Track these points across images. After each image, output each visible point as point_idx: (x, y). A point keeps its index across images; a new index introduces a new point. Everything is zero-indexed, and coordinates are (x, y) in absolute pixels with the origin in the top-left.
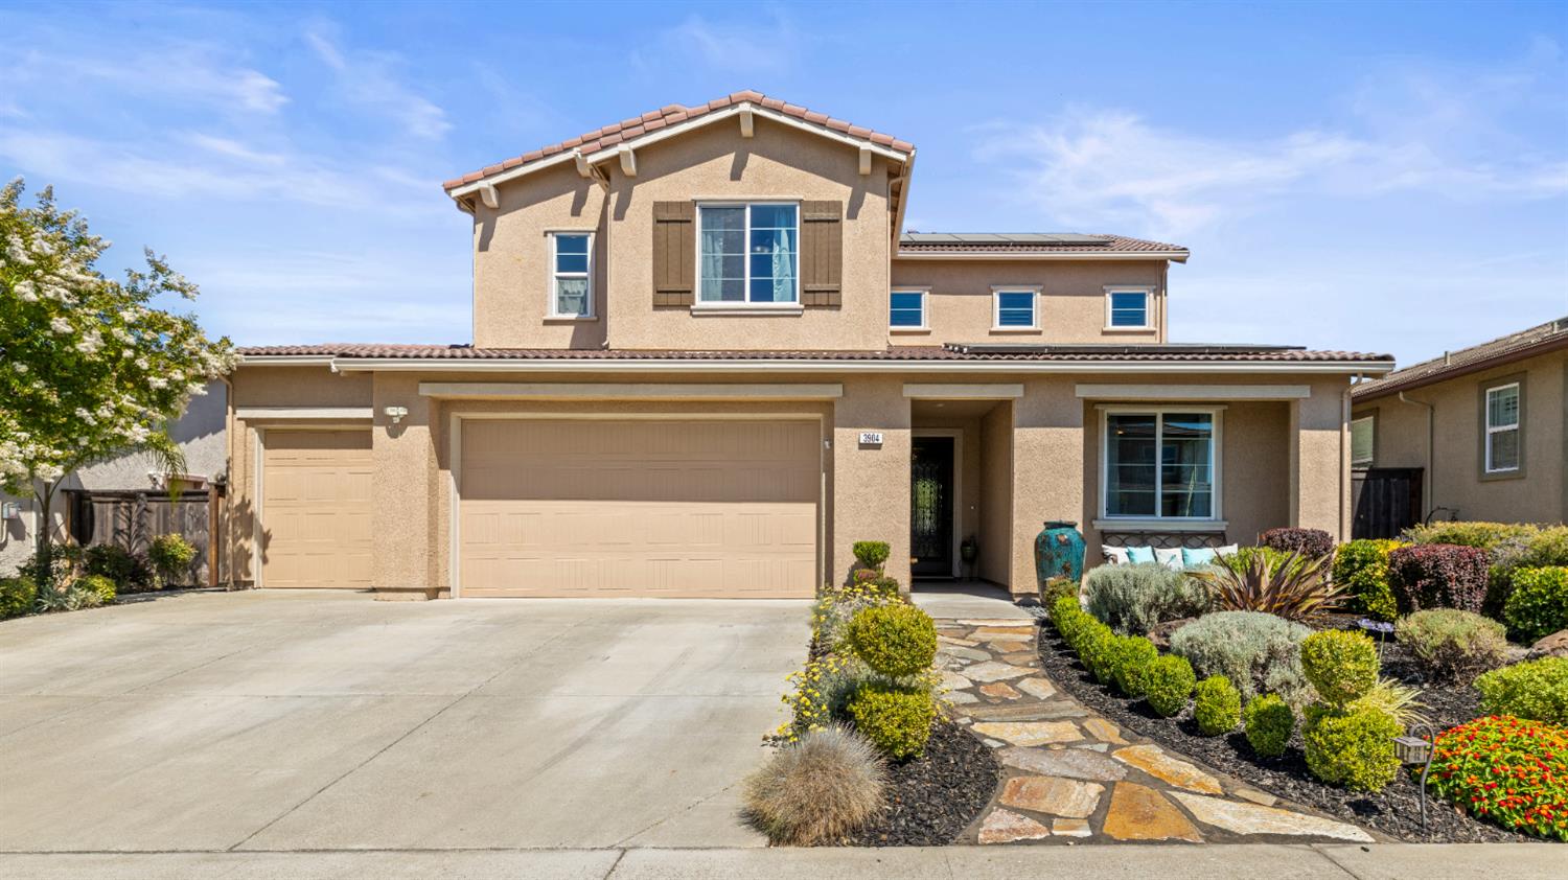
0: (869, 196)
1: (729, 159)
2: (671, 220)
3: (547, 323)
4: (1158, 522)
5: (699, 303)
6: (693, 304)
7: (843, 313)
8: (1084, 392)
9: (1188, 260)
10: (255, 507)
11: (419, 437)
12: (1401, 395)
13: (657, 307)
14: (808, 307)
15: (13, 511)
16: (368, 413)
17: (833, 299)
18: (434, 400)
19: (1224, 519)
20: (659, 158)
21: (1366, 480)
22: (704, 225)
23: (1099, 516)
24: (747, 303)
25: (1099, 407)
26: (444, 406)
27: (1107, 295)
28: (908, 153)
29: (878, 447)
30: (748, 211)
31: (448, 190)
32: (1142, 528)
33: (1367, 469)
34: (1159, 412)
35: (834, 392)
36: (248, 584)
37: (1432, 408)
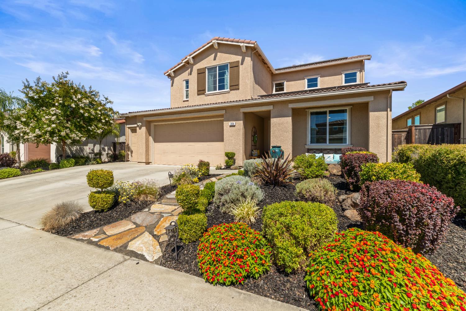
0: (246, 58)
1: (213, 55)
2: (201, 73)
3: (184, 101)
4: (328, 145)
5: (207, 93)
6: (206, 93)
7: (240, 91)
8: (291, 106)
9: (371, 59)
10: (130, 145)
11: (144, 129)
12: (448, 96)
13: (198, 95)
14: (231, 90)
15: (103, 146)
16: (136, 125)
17: (237, 87)
18: (147, 121)
19: (351, 144)
20: (198, 58)
21: (432, 129)
22: (208, 73)
23: (307, 144)
24: (218, 91)
25: (307, 110)
26: (150, 122)
27: (343, 75)
28: (254, 44)
29: (234, 126)
30: (218, 68)
31: (165, 74)
32: (321, 148)
33: (432, 125)
34: (328, 110)
35: (223, 112)
36: (129, 161)
37: (464, 99)
